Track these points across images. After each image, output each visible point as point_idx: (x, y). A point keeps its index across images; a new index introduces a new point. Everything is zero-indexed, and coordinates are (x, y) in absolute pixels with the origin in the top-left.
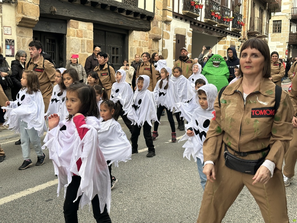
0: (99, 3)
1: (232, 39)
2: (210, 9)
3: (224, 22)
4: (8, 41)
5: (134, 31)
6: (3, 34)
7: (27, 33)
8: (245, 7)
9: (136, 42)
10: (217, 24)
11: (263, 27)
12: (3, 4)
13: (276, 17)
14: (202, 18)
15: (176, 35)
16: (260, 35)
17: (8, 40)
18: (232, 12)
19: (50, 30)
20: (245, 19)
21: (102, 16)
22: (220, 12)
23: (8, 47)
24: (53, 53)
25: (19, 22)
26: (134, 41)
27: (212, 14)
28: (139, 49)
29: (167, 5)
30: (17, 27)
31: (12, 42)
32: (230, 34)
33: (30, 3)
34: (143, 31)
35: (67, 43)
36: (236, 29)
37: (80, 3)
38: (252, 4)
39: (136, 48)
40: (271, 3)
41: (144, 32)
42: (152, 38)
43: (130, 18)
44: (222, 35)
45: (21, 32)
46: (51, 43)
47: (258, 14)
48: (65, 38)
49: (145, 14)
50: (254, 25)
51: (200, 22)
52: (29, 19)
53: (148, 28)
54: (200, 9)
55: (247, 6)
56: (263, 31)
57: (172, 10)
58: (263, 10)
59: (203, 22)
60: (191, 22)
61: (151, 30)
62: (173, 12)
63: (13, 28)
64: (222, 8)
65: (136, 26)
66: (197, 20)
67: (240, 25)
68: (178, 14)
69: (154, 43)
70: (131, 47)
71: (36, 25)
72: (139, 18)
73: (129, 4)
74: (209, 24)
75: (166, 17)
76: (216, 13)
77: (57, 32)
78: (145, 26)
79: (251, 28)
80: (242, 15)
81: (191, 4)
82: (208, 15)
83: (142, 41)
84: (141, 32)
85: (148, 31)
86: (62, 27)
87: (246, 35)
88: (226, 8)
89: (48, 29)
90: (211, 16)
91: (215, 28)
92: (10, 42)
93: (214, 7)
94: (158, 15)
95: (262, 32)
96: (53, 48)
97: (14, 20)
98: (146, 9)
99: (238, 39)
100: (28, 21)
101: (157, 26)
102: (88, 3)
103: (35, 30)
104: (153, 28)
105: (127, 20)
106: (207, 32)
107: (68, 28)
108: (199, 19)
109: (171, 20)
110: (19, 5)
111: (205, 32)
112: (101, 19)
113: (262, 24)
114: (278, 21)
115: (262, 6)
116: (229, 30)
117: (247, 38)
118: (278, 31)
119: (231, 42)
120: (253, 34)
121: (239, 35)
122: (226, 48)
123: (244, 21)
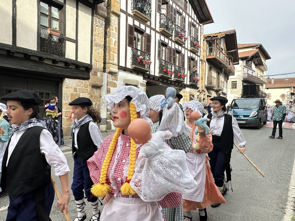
1: (190, 90)
8: (203, 69)
13: (233, 79)
32: (188, 87)
47: (215, 76)
56: (220, 86)
79: (208, 84)
99: (197, 90)
111: (162, 84)
114: (234, 81)
115: (218, 71)
116: (186, 83)
117: (205, 90)
118: (235, 88)
119: (190, 92)
120: (210, 88)
121: (197, 88)
122: (185, 96)
123: (202, 79)
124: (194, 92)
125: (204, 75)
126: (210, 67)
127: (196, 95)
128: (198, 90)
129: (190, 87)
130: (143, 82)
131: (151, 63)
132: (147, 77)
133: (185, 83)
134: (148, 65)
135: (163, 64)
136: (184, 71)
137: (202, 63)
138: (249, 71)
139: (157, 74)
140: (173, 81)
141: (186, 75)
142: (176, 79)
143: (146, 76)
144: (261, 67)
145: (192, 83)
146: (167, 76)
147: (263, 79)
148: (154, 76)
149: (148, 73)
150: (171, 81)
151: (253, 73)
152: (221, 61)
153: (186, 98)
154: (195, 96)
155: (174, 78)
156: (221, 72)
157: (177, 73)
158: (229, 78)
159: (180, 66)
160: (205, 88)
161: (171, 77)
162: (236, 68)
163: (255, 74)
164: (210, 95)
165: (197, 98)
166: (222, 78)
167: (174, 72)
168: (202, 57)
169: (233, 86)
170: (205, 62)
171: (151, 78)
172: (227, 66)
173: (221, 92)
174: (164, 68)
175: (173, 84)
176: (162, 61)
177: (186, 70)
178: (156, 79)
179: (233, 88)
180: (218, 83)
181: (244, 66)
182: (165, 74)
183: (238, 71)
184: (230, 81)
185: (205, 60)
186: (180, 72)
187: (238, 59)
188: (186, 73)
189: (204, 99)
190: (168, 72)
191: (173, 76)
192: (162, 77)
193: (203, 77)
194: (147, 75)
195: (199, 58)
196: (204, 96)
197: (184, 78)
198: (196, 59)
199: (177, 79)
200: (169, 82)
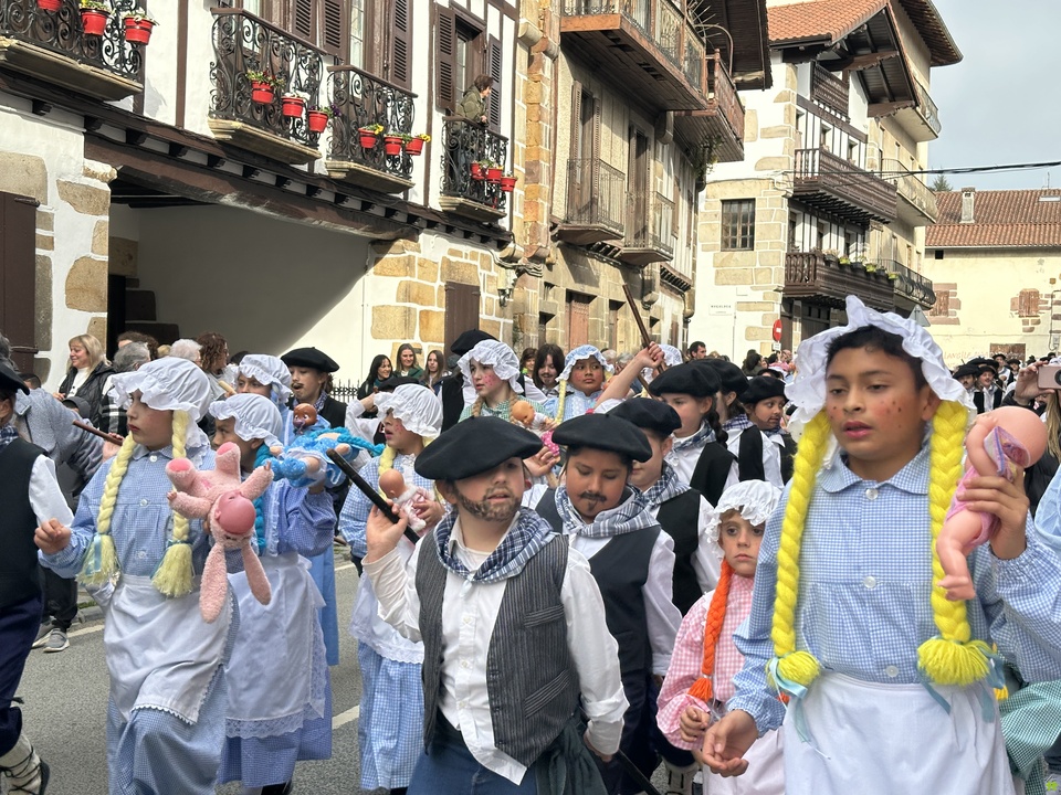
1: (453, 252)
8: (537, 106)
16: (633, 249)
32: (438, 227)
40: (687, 113)
50: (593, 200)
55: (546, 104)
56: (652, 232)
58: (648, 139)
79: (574, 212)
87: (547, 241)
95: (644, 238)
99: (498, 255)
114: (740, 201)
115: (641, 123)
116: (421, 202)
117: (555, 254)
118: (744, 244)
119: (449, 266)
120: (587, 240)
121: (499, 239)
122: (414, 292)
123: (532, 173)
124: (478, 263)
125: (545, 149)
126: (586, 98)
127: (494, 288)
128: (506, 252)
129: (449, 230)
130: (89, 174)
131: (148, 26)
132: (119, 136)
133: (416, 197)
134: (128, 46)
135: (248, 45)
136: (409, 110)
137: (531, 59)
138: (829, 134)
139: (201, 121)
140: (328, 179)
141: (420, 140)
142: (346, 164)
143: (105, 130)
144: (905, 114)
145: (461, 200)
146: (279, 139)
147: (913, 189)
148: (178, 130)
149: (127, 104)
150: (313, 184)
151: (855, 149)
152: (659, 57)
153: (419, 308)
154: (484, 295)
155: (335, 155)
156: (660, 135)
157: (358, 125)
158: (709, 177)
159: (377, 74)
160: (554, 238)
161: (308, 150)
162: (754, 112)
163: (864, 159)
164: (588, 290)
165: (496, 306)
166: (662, 177)
167: (335, 110)
168: (528, 20)
169: (735, 232)
170: (554, 59)
171: (148, 144)
172: (695, 92)
173: (656, 268)
174: (252, 75)
175: (324, 203)
176: (239, 24)
177: (420, 105)
178: (189, 157)
179: (728, 244)
180: (639, 208)
181: (800, 100)
182: (266, 125)
183: (768, 133)
184: (709, 201)
185: (555, 41)
186: (380, 118)
187: (766, 51)
188: (418, 129)
189: (545, 318)
190: (290, 111)
191: (325, 140)
192: (235, 146)
193: (537, 163)
194: (114, 125)
195: (509, 23)
196: (545, 295)
197: (407, 165)
198: (492, 29)
199: (353, 165)
200: (296, 187)
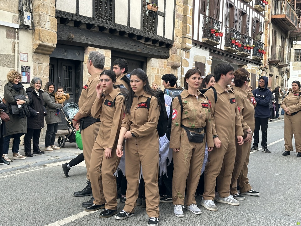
0: (118, 30)
1: (252, 67)
2: (231, 37)
3: (245, 50)
4: (24, 68)
5: (153, 59)
6: (19, 60)
7: (44, 60)
8: (266, 35)
9: (154, 69)
10: (238, 52)
11: (285, 55)
12: (20, 31)
13: (298, 45)
14: (222, 45)
15: (195, 63)
16: (281, 64)
17: (25, 66)
18: (252, 40)
19: (67, 57)
20: (266, 47)
21: (120, 43)
22: (240, 40)
23: (24, 74)
24: (70, 80)
25: (36, 49)
26: (152, 69)
27: (233, 42)
28: (157, 76)
29: (186, 33)
30: (34, 53)
31: (28, 69)
32: (251, 63)
33: (47, 30)
34: (162, 58)
35: (84, 70)
36: (257, 57)
37: (98, 30)
38: (274, 33)
39: (154, 75)
40: (293, 31)
41: (162, 60)
42: (170, 65)
43: (148, 46)
44: (242, 64)
45: (37, 59)
46: (67, 70)
47: (279, 43)
48: (82, 65)
49: (164, 41)
50: (275, 54)
51: (220, 49)
52: (46, 46)
53: (167, 55)
54: (220, 37)
55: (268, 34)
56: (285, 60)
57: (191, 38)
58: (284, 38)
59: (223, 50)
60: (210, 50)
61: (170, 57)
62: (193, 40)
63: (29, 55)
64: (242, 36)
65: (155, 54)
66: (216, 48)
67: (262, 54)
68: (198, 41)
69: (173, 70)
70: (149, 74)
71: (53, 52)
72: (158, 45)
73: (147, 31)
74: (229, 52)
75: (185, 45)
76: (236, 41)
77: (74, 59)
78: (164, 53)
79: (272, 57)
80: (263, 44)
81: (211, 31)
82: (228, 43)
83: (160, 68)
84: (160, 60)
85: (167, 59)
86: (79, 54)
87: (267, 63)
88: (247, 36)
89: (65, 56)
90: (231, 44)
91: (235, 56)
92: (26, 68)
93: (235, 35)
94: (178, 42)
95: (283, 61)
96: (70, 75)
97: (31, 46)
98: (165, 37)
99: (259, 67)
100: (45, 48)
101: (176, 54)
102: (106, 30)
103: (52, 56)
104: (171, 55)
105: (145, 47)
106: (227, 60)
107: (86, 55)
108: (219, 47)
109: (190, 47)
110: (36, 31)
111: (225, 60)
112: (119, 46)
113: (283, 53)
114: (300, 49)
115: (283, 35)
116: (249, 58)
117: (268, 66)
118: (300, 60)
119: (252, 70)
120: (274, 63)
121: (260, 64)
123: (265, 49)
124: (256, 69)
125: (268, 44)
127: (258, 74)
128: (261, 67)
137: (266, 25)
152: (291, 21)
156: (287, 37)
164: (272, 74)
166: (286, 46)
168: (267, 17)
170: (270, 24)
172: (297, 28)
173: (285, 68)
175: (235, 59)
185: (270, 21)
195: (263, 18)
198: (260, 21)
